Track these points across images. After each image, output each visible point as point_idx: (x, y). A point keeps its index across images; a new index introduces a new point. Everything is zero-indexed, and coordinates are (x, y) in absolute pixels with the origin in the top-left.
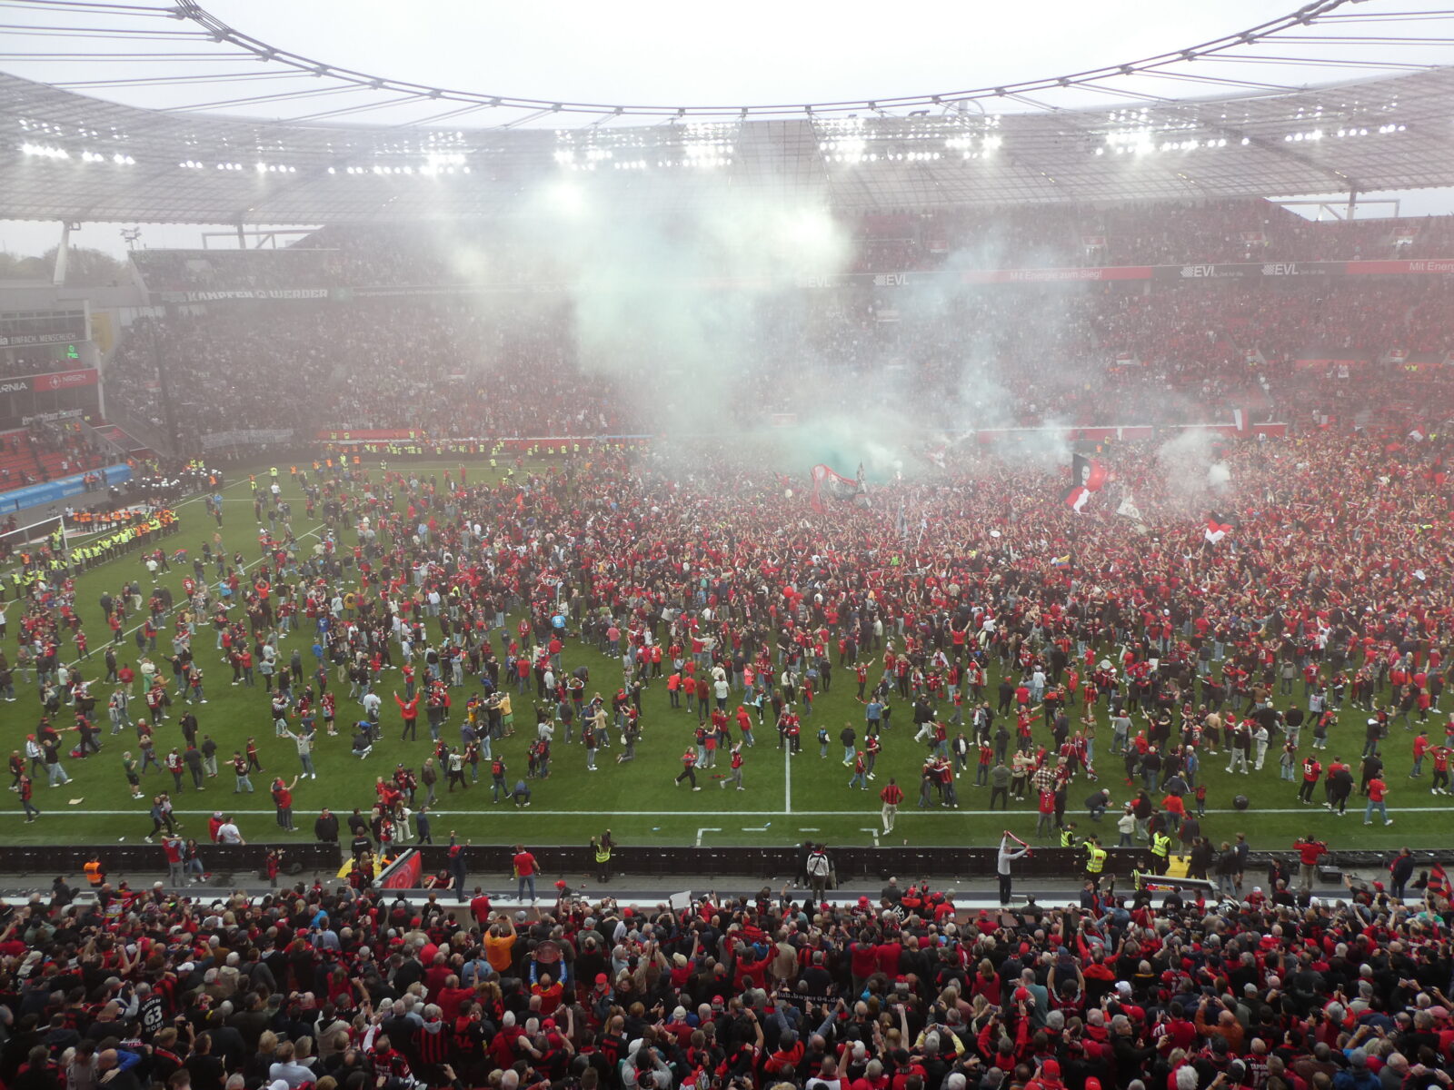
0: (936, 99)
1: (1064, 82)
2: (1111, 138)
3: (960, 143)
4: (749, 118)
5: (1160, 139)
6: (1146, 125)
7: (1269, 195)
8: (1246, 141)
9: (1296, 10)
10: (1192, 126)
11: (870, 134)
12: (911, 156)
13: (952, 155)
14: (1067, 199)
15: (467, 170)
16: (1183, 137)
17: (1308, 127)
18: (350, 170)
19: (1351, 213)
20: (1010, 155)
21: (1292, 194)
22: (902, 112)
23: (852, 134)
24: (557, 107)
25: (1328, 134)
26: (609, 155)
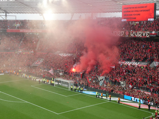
19: (6, 18)
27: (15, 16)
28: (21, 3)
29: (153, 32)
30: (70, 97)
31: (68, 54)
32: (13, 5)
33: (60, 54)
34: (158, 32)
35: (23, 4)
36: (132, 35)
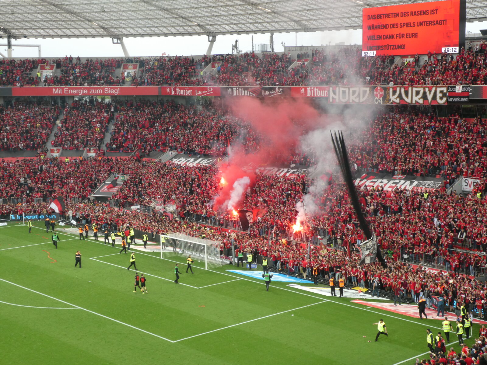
19: (10, 53)
27: (38, 46)
28: (54, 5)
29: (457, 87)
30: (211, 289)
31: (199, 160)
32: (29, 13)
33: (176, 161)
34: (472, 88)
35: (61, 9)
36: (394, 99)
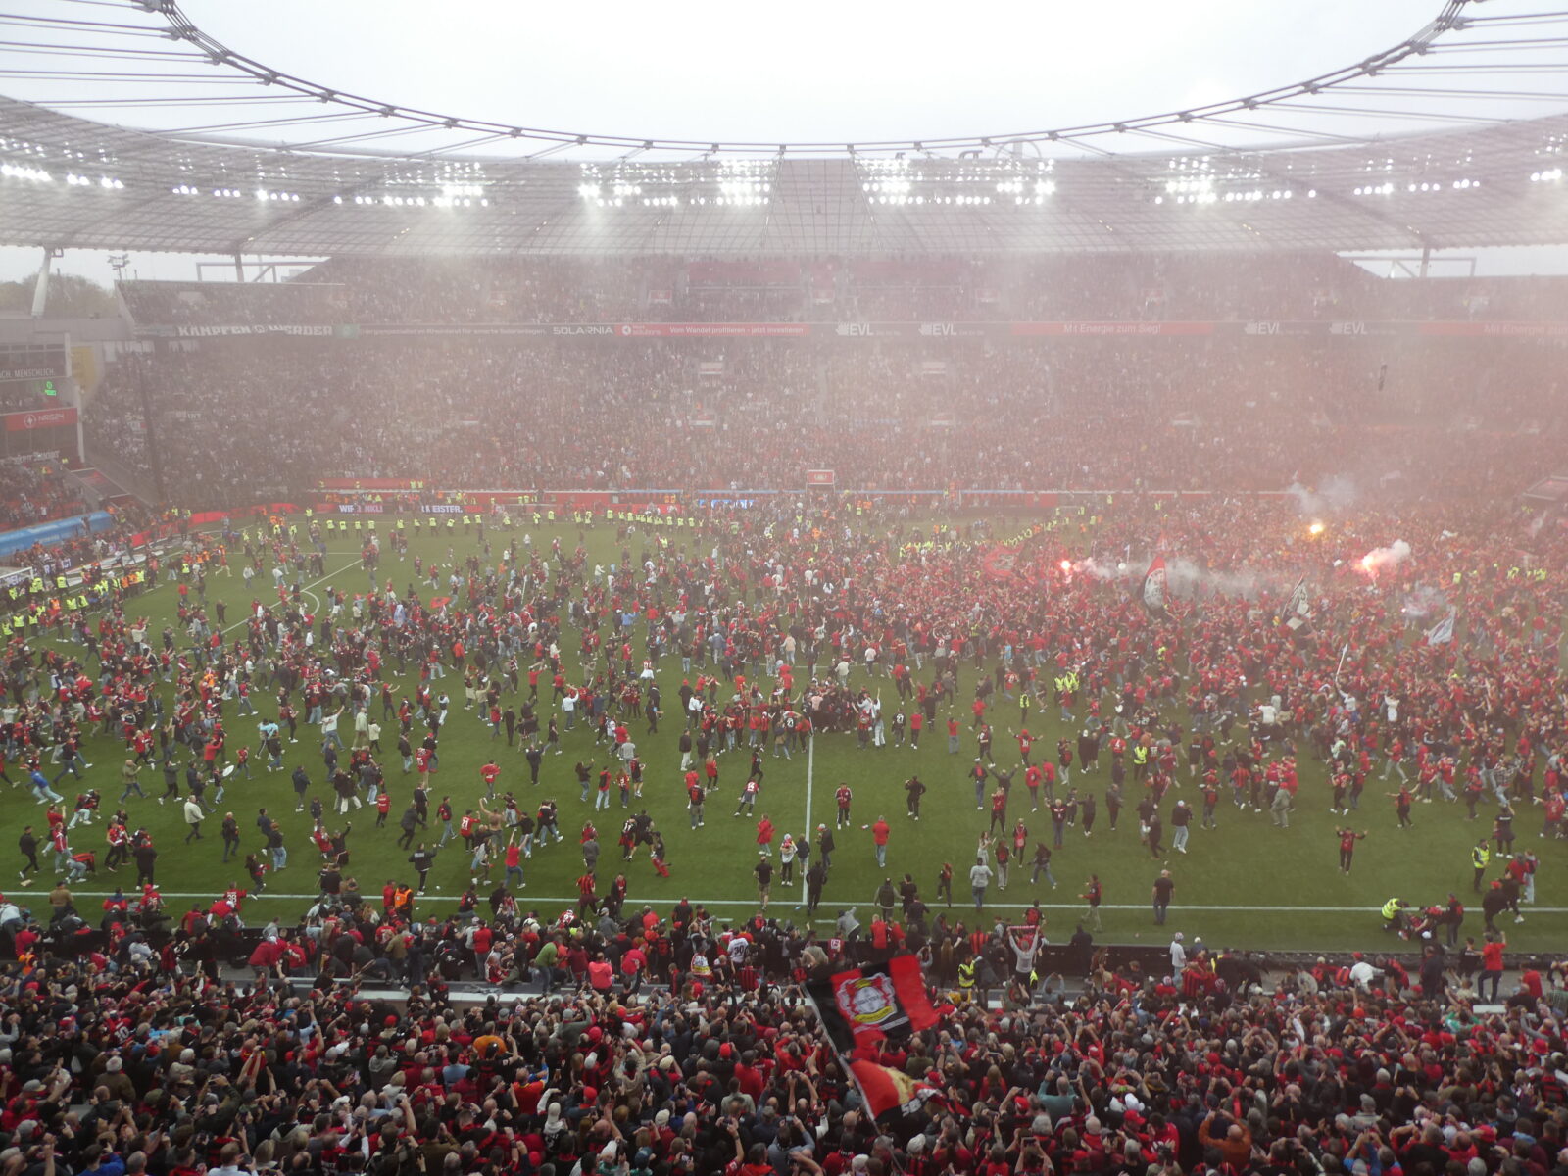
0: (986, 141)
1: (1120, 127)
2: (1171, 187)
3: (1013, 187)
4: (787, 156)
5: (1222, 189)
6: (1208, 174)
7: (1338, 249)
8: (1312, 194)
9: (1361, 60)
10: (1256, 176)
11: (916, 176)
12: (960, 200)
13: (1006, 199)
14: (1126, 249)
15: (485, 203)
16: (1248, 186)
17: (1377, 180)
18: (359, 200)
19: (1424, 270)
20: (1063, 202)
21: (1362, 249)
22: (953, 154)
23: (898, 175)
24: (582, 139)
25: (1398, 187)
26: (638, 190)
